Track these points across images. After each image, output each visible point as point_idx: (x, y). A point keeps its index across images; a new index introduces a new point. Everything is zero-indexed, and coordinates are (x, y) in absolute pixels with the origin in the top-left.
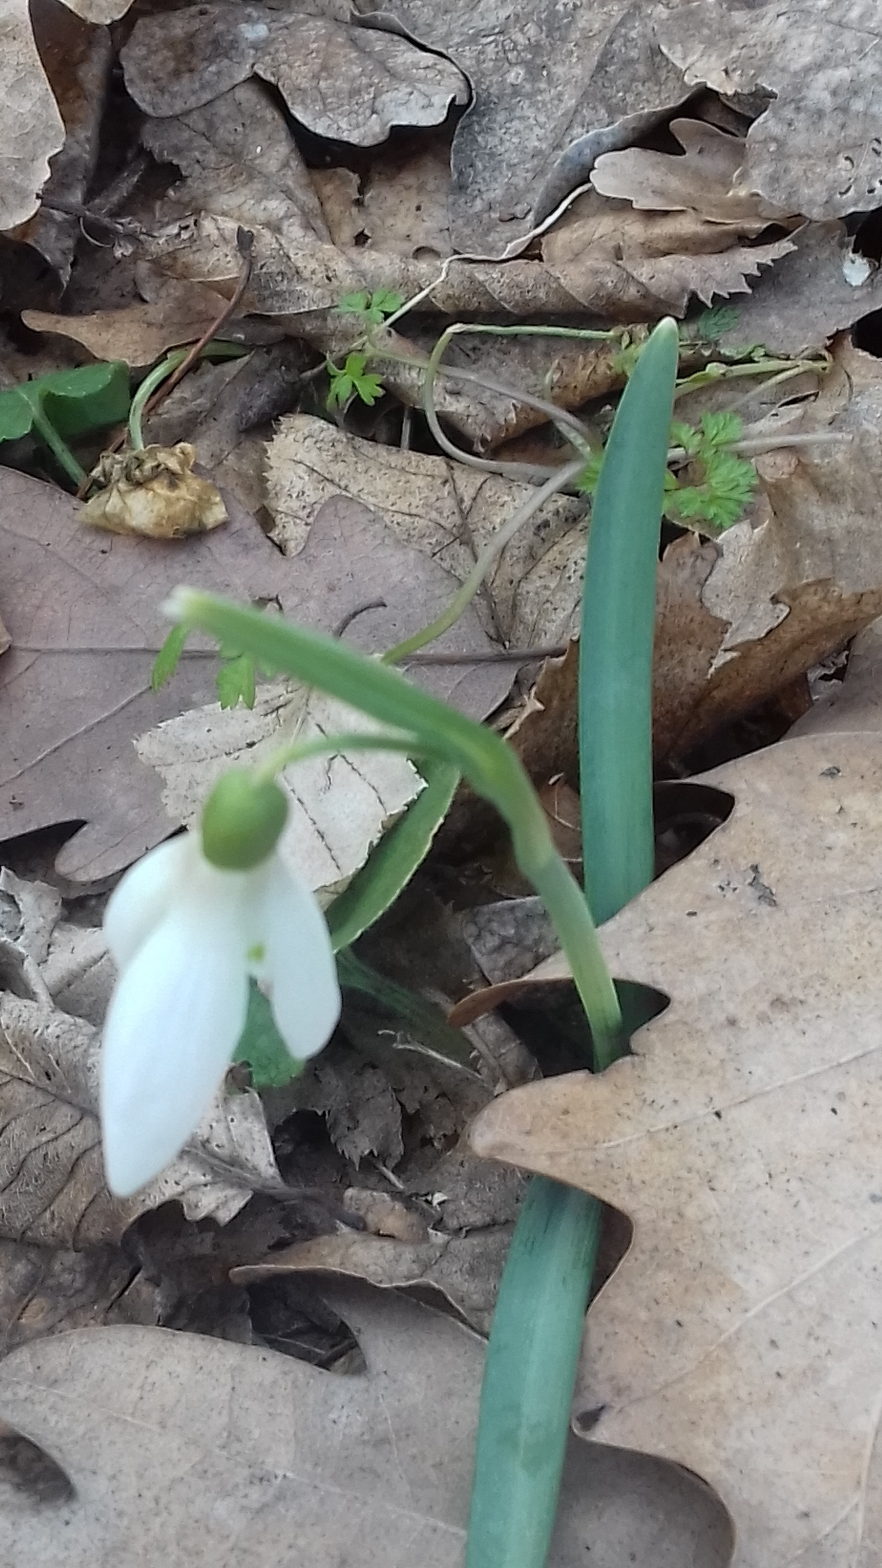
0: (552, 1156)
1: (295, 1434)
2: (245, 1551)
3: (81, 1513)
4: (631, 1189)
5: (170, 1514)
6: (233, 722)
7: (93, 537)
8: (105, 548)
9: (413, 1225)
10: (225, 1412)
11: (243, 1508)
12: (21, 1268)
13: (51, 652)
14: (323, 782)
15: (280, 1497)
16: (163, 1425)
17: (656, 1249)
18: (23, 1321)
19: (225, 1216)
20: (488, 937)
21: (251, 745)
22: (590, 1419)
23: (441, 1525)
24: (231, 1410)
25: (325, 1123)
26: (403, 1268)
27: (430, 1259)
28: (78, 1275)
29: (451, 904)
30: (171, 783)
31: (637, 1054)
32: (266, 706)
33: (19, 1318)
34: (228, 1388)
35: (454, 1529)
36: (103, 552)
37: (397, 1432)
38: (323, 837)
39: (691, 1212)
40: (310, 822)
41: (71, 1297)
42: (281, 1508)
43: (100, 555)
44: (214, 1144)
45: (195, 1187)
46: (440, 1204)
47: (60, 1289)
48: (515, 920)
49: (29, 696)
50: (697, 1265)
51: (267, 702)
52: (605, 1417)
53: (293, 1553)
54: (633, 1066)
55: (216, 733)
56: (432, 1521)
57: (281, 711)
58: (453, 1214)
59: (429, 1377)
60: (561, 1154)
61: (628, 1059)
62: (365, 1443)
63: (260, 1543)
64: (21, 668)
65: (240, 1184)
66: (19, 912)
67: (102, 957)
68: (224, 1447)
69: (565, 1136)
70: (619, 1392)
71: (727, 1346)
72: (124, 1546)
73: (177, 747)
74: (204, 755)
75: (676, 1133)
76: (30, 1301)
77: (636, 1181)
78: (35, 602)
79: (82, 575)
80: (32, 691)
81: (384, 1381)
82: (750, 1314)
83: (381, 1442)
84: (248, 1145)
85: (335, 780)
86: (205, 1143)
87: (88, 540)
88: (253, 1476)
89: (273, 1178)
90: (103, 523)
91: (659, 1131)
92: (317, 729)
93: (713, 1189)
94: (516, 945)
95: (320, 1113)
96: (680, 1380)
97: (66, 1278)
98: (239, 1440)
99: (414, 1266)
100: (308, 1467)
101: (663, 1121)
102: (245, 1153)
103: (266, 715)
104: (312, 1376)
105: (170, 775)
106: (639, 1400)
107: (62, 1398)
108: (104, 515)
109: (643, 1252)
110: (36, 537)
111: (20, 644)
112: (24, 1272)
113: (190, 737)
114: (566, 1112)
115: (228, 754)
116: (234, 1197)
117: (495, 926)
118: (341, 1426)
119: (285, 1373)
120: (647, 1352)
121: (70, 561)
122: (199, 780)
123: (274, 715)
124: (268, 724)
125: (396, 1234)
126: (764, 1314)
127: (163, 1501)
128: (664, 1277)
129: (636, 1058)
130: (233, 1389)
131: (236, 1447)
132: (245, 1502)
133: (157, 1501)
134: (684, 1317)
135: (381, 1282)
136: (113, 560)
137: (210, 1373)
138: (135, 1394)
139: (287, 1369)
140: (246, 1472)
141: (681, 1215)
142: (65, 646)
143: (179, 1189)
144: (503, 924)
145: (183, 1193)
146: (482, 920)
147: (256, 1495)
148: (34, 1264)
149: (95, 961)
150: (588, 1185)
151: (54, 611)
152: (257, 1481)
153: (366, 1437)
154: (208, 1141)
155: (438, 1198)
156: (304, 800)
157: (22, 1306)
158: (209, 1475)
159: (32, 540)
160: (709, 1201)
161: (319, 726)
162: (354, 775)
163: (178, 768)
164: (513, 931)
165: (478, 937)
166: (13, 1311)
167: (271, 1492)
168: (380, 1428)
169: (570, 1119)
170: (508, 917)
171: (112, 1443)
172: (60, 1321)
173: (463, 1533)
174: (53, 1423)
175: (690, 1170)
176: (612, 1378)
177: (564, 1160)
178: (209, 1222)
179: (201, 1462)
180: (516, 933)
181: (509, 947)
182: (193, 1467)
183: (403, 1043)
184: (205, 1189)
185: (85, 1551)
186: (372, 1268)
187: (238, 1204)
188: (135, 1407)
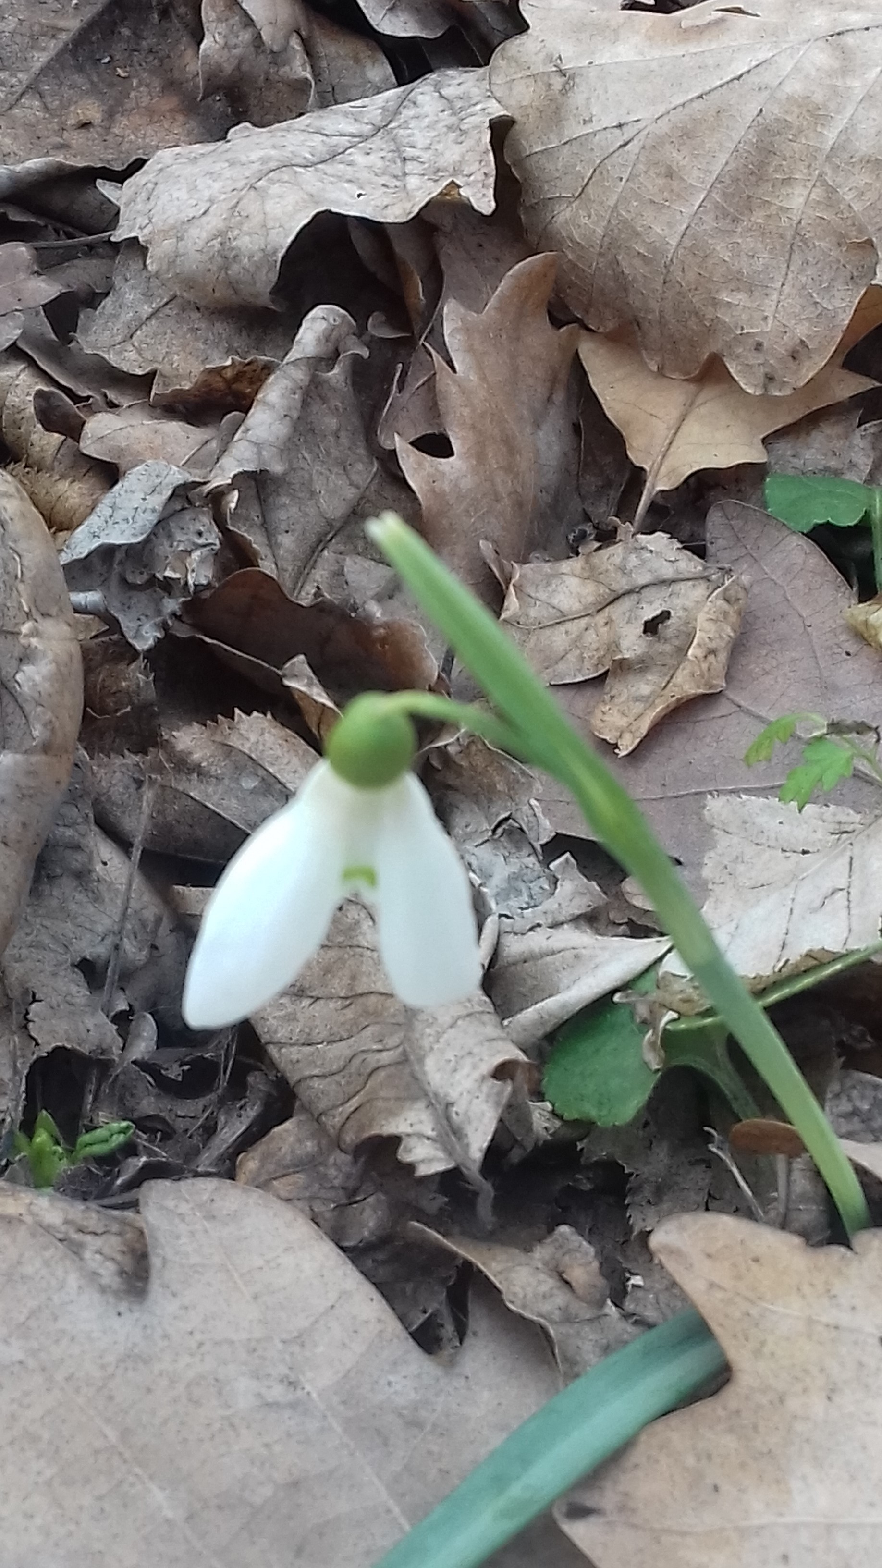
0: (712, 1285)
1: (349, 1371)
2: (232, 1425)
3: (136, 1315)
4: (758, 1353)
5: (202, 1360)
6: (805, 826)
7: (848, 638)
8: (851, 651)
9: (595, 1286)
10: (312, 1319)
11: (259, 1395)
12: (310, 1146)
13: (749, 713)
14: (818, 903)
15: (293, 1406)
16: (256, 1297)
17: (738, 1412)
18: (275, 1183)
19: (423, 1170)
20: (844, 1099)
21: (804, 852)
22: (579, 1512)
23: (396, 1510)
24: (316, 1322)
25: (627, 1181)
26: (546, 1307)
27: (576, 1316)
28: (341, 1175)
29: (842, 1059)
30: (720, 849)
31: (851, 1249)
32: (837, 827)
33: (275, 1179)
34: (330, 1304)
35: (403, 1521)
36: (848, 654)
37: (435, 1426)
38: (783, 948)
39: (793, 1404)
40: (785, 931)
41: (325, 1188)
42: (287, 1414)
43: (844, 655)
44: (455, 1109)
45: (421, 1136)
46: (634, 1286)
47: (323, 1178)
48: (875, 1098)
49: (708, 740)
50: (765, 1450)
51: (840, 823)
52: (593, 1519)
53: (264, 1451)
54: (843, 1257)
55: (785, 828)
56: (391, 1503)
57: (845, 835)
58: (637, 1301)
59: (499, 1404)
60: (720, 1287)
61: (843, 1249)
62: (400, 1415)
63: (248, 1427)
64: (718, 714)
65: (450, 1152)
66: (553, 894)
67: (559, 952)
68: (284, 1342)
69: (739, 1277)
70: (622, 1509)
71: (743, 1533)
72: (147, 1361)
73: (745, 822)
74: (764, 841)
75: (834, 1334)
76: (294, 1173)
77: (766, 1350)
78: (767, 667)
79: (817, 663)
80: (713, 737)
81: (460, 1383)
82: (781, 1520)
83: (414, 1424)
84: (475, 1124)
85: (828, 907)
86: (449, 1105)
87: (843, 637)
88: (287, 1377)
89: (474, 1161)
90: (862, 628)
91: (819, 1322)
92: (849, 860)
93: (829, 1398)
94: (863, 1121)
95: (626, 1171)
96: (683, 1534)
97: (332, 1172)
98: (303, 1345)
99: (557, 1312)
100: (335, 1399)
101: (830, 1315)
102: (469, 1130)
103: (832, 834)
104: (398, 1338)
105: (723, 841)
106: (634, 1526)
107: (206, 1231)
108: (866, 623)
109: (725, 1409)
110: (804, 615)
111: (730, 694)
112: (309, 1149)
113: (762, 820)
114: (756, 1260)
115: (784, 851)
116: (439, 1160)
117: (855, 1093)
118: (392, 1390)
119: (379, 1321)
120: (672, 1493)
121: (816, 648)
122: (745, 860)
123: (837, 836)
124: (828, 842)
125: (574, 1284)
126: (794, 1528)
127: (203, 1349)
128: (730, 1442)
129: (849, 1254)
130: (332, 1307)
131: (296, 1349)
132: (264, 1391)
133: (201, 1345)
134: (725, 1487)
135: (512, 1302)
136: (851, 664)
137: (326, 1284)
138: (260, 1262)
139: (383, 1318)
140: (283, 1370)
141: (782, 1401)
142: (763, 714)
143: (409, 1130)
144: (863, 1097)
145: (409, 1135)
146: (849, 1083)
147: (277, 1392)
148: (321, 1149)
149: (553, 953)
150: (721, 1325)
151: (776, 682)
152: (286, 1383)
153: (405, 1412)
154: (452, 1104)
155: (637, 1280)
156: (795, 912)
157: (285, 1172)
158: (256, 1354)
159: (801, 616)
160: (818, 1406)
161: (851, 858)
162: (845, 912)
163: (735, 840)
164: (866, 1107)
165: (837, 1096)
166: (275, 1171)
167: (290, 1397)
168: (423, 1413)
169: (755, 1267)
170: (870, 1093)
171: (209, 1284)
172: (299, 1199)
173: (407, 1527)
174: (181, 1242)
175: (822, 1370)
176: (626, 1494)
177: (719, 1295)
178: (410, 1168)
179: (258, 1341)
180: (869, 1110)
181: (856, 1119)
182: (249, 1340)
183: (718, 1148)
184: (426, 1141)
185: (115, 1343)
186: (517, 1289)
187: (440, 1167)
188: (249, 1272)
